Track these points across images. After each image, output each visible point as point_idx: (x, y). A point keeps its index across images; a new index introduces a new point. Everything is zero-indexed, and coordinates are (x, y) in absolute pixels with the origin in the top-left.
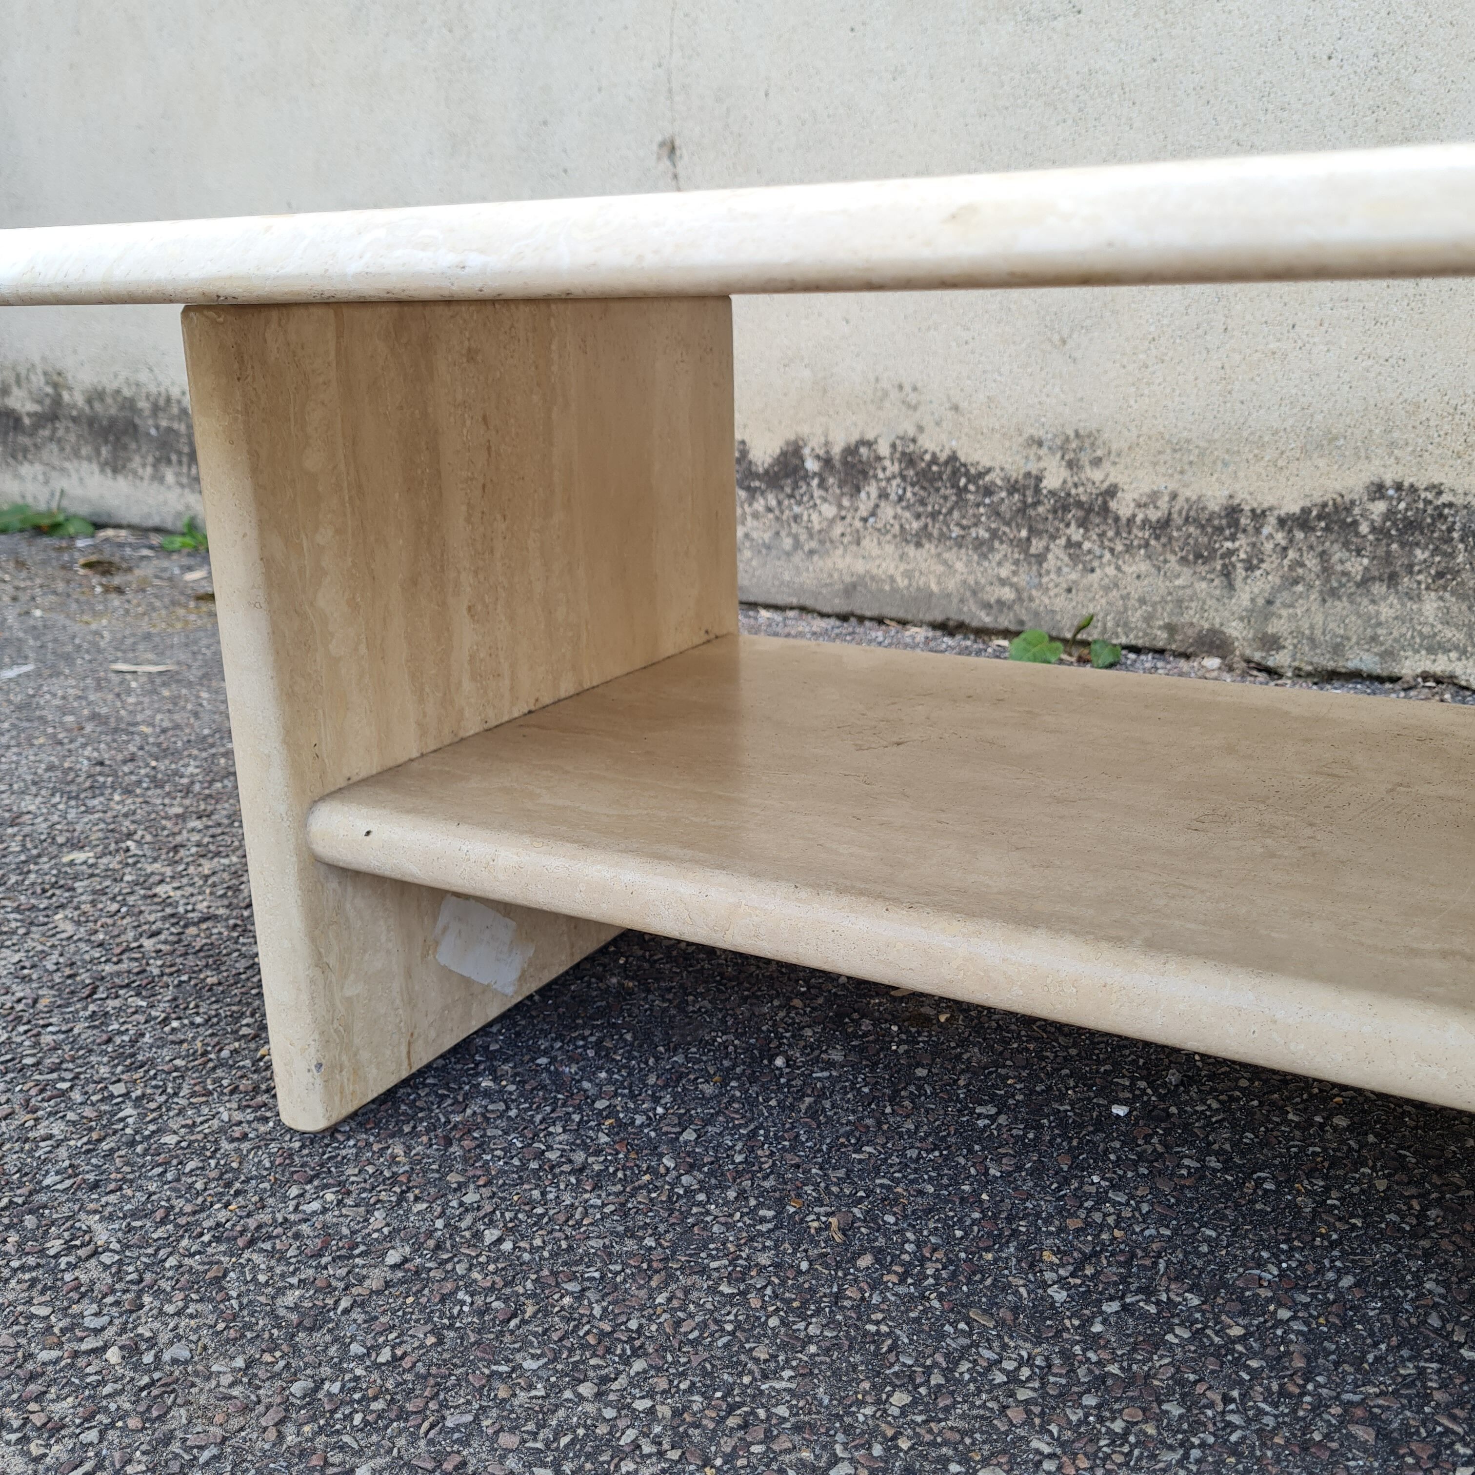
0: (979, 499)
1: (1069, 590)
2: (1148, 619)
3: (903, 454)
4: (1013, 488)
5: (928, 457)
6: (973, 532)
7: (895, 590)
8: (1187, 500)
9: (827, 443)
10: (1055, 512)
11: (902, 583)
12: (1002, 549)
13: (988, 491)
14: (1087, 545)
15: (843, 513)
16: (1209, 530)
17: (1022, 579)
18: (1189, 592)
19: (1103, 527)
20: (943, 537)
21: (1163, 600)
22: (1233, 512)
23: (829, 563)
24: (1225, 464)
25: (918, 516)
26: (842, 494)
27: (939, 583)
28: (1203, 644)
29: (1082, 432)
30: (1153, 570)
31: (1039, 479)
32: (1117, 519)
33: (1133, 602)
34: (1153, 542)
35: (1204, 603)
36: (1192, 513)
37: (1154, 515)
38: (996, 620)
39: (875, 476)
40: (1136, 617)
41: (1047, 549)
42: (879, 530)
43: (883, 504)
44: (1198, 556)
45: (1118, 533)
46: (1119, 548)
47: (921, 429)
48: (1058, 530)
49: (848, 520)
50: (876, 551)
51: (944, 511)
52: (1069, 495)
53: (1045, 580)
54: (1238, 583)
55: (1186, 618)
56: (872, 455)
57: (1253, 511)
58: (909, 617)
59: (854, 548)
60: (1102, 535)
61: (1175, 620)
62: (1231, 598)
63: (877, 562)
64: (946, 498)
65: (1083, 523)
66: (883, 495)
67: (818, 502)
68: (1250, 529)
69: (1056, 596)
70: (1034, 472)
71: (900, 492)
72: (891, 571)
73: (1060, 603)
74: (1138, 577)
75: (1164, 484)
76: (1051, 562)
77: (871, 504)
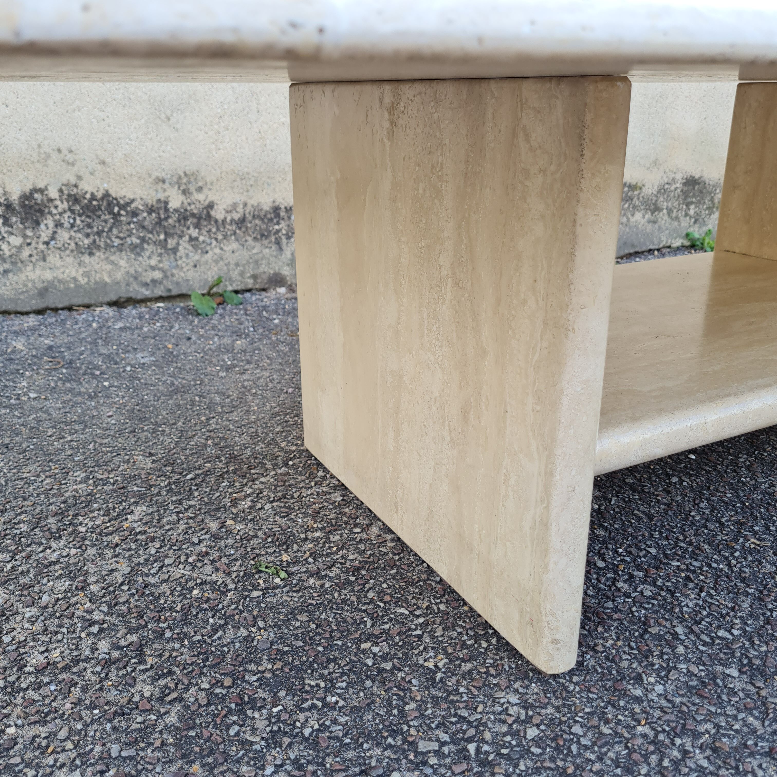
0: (129, 219)
1: (195, 266)
2: (242, 274)
3: (69, 195)
4: (151, 210)
5: (88, 196)
6: (129, 240)
7: (78, 287)
8: (253, 206)
9: (5, 193)
10: (179, 221)
11: (83, 281)
12: (150, 248)
13: (135, 214)
14: (201, 238)
15: (28, 241)
16: (266, 221)
17: (165, 265)
18: (260, 255)
19: (209, 227)
20: (108, 247)
21: (248, 262)
22: (276, 210)
23: (23, 277)
24: (269, 184)
25: (88, 236)
26: (25, 228)
27: (110, 276)
28: (272, 282)
29: (188, 172)
30: (241, 247)
31: (166, 203)
32: (216, 221)
33: (232, 266)
34: (238, 231)
35: (269, 259)
36: (256, 213)
37: (236, 216)
38: (153, 291)
39: (50, 213)
40: (235, 274)
41: (178, 244)
42: (59, 249)
43: (59, 231)
44: (262, 235)
45: (218, 229)
46: (220, 237)
47: (80, 178)
48: (183, 232)
49: (34, 245)
50: (59, 263)
51: (106, 230)
52: (186, 210)
53: (180, 262)
54: (284, 247)
55: (261, 270)
56: (45, 198)
57: (286, 208)
58: (93, 302)
59: (42, 263)
60: (209, 231)
61: (256, 272)
62: (281, 255)
63: (62, 270)
64: (106, 221)
65: (197, 226)
66: (59, 225)
67: (5, 235)
68: (286, 218)
69: (188, 270)
70: (163, 199)
71: (72, 221)
72: (74, 274)
73: (191, 274)
74: (233, 252)
75: (239, 198)
76: (182, 251)
77: (50, 232)
